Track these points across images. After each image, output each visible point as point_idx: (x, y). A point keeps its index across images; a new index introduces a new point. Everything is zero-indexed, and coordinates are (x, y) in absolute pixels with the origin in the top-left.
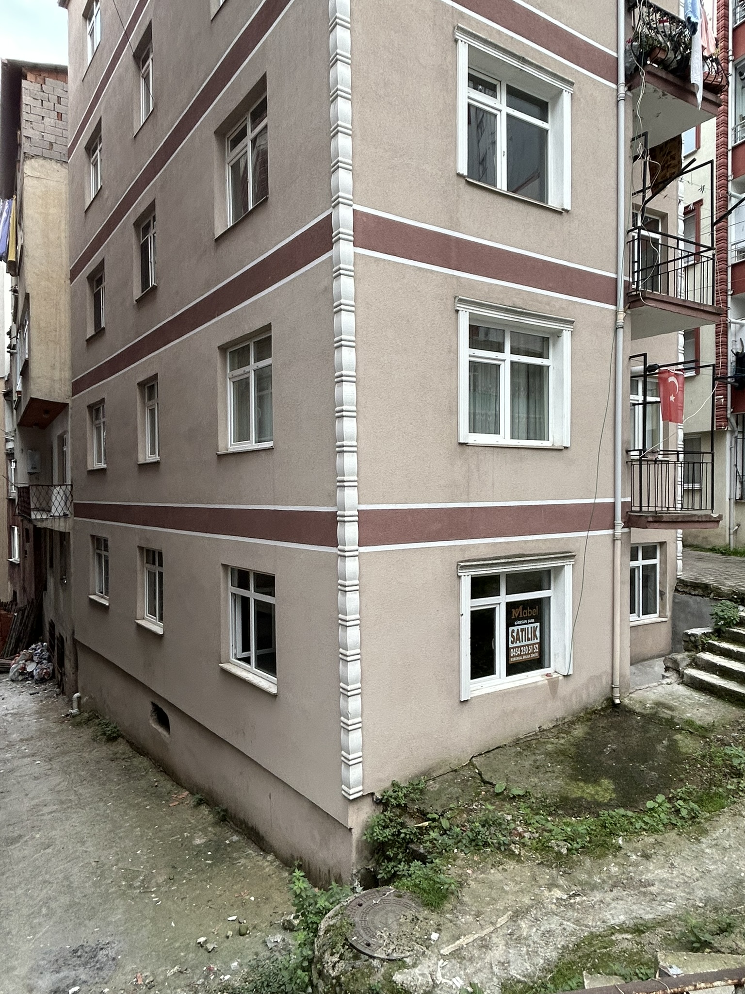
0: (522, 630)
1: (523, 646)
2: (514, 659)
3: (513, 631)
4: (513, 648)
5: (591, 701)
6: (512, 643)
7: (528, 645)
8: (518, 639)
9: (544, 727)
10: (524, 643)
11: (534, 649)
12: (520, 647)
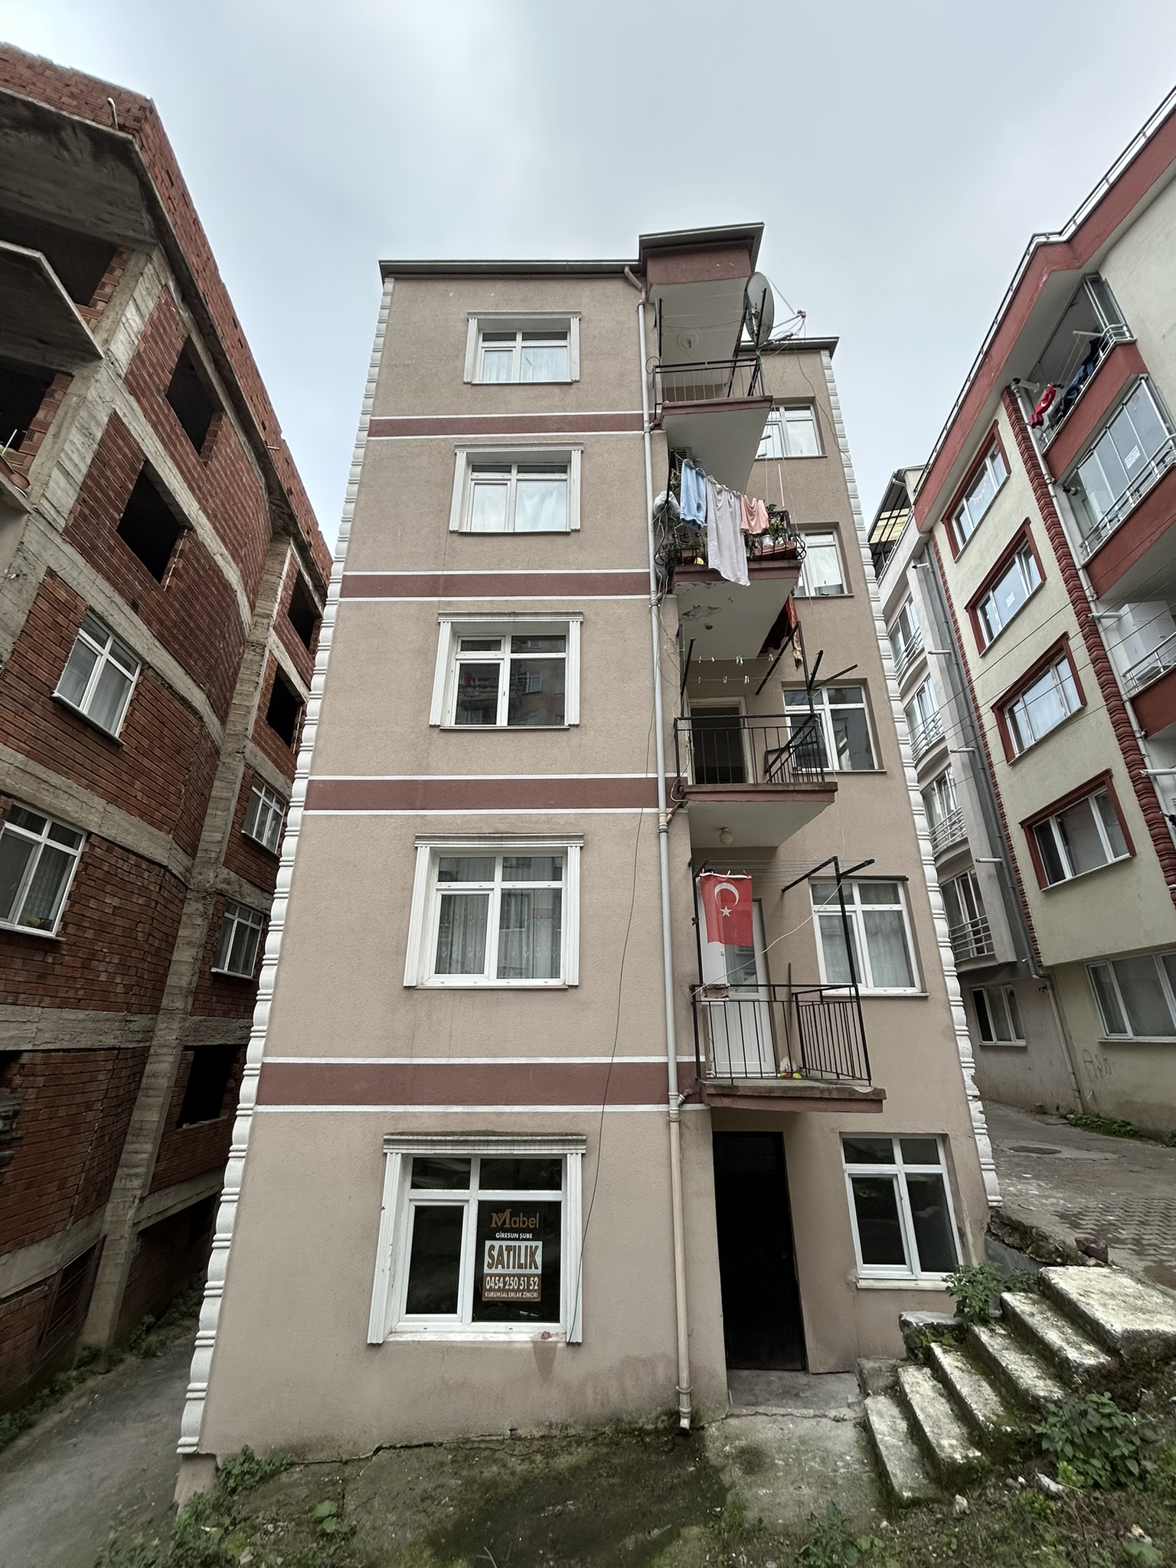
0: (509, 1248)
1: (510, 1275)
2: (492, 1294)
3: (492, 1248)
4: (491, 1275)
5: (631, 1407)
6: (490, 1266)
7: (519, 1276)
8: (500, 1261)
9: (520, 1432)
10: (511, 1271)
11: (529, 1284)
12: (505, 1276)
